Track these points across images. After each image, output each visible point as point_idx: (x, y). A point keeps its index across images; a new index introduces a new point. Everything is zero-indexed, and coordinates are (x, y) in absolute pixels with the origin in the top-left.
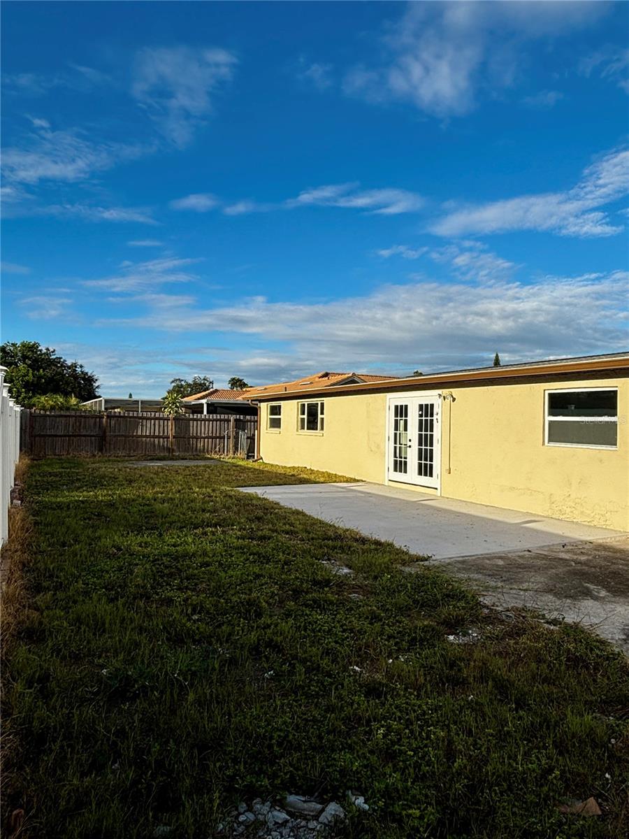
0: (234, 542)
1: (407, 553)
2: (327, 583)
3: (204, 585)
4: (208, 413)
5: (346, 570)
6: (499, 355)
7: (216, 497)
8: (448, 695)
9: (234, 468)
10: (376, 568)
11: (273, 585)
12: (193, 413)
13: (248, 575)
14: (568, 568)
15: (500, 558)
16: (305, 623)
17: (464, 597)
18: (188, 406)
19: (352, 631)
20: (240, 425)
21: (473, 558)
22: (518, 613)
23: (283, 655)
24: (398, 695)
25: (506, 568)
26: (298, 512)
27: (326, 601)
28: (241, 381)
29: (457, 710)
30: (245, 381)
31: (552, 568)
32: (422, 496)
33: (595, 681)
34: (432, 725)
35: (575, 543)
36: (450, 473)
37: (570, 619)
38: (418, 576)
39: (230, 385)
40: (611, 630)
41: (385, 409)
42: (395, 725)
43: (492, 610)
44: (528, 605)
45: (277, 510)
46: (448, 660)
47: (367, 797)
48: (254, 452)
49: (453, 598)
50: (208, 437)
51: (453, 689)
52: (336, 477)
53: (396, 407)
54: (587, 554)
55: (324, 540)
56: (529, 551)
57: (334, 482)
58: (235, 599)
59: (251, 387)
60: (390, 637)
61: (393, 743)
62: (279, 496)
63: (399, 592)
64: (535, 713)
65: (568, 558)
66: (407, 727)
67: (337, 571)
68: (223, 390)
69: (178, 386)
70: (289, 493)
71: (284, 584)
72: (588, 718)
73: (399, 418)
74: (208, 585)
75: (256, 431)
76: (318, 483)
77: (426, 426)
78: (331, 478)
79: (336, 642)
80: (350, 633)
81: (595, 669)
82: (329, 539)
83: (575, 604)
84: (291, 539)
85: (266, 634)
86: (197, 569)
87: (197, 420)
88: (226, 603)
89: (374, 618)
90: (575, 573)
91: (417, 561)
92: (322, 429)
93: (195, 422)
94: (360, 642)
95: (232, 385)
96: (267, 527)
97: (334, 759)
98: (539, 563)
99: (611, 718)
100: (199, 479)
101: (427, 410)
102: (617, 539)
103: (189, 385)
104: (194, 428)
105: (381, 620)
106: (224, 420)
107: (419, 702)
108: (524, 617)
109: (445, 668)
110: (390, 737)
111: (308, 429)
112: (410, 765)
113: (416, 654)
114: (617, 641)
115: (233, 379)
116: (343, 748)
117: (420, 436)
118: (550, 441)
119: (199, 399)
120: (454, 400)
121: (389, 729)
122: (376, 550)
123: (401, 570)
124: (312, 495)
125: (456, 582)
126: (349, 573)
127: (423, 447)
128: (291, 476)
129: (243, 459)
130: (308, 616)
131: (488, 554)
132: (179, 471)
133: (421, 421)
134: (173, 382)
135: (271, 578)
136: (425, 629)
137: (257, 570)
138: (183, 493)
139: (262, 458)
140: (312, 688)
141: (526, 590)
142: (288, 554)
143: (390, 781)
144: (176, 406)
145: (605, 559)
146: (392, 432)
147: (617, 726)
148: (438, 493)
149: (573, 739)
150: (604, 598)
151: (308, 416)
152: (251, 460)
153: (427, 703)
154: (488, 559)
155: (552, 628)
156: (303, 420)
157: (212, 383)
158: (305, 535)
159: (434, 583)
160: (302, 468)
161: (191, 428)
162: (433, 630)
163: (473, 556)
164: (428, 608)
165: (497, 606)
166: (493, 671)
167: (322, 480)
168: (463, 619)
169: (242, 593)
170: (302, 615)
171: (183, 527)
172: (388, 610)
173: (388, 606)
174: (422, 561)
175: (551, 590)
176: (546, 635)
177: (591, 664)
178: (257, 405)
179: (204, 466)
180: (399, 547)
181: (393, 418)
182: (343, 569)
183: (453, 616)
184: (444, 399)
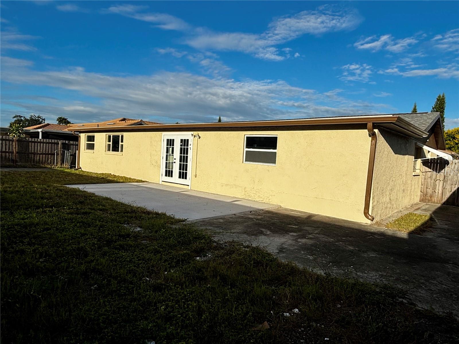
0: (65, 216)
1: (173, 218)
2: (128, 235)
3: (46, 241)
4: (42, 138)
5: (139, 229)
6: (221, 118)
7: (50, 190)
8: (197, 285)
9: (62, 173)
10: (157, 226)
11: (93, 239)
12: (32, 137)
13: (76, 234)
14: (253, 222)
15: (221, 218)
16: (115, 258)
17: (204, 238)
18: (28, 133)
19: (143, 260)
20: (66, 147)
21: (208, 219)
22: (230, 243)
23: (103, 276)
24: (171, 289)
25: (224, 223)
26: (107, 199)
27: (127, 245)
28: (66, 119)
29: (202, 292)
30: (69, 120)
31: (245, 222)
32: (180, 189)
33: (266, 271)
34: (189, 301)
35: (256, 210)
36: (196, 177)
37: (254, 245)
38: (180, 229)
39: (58, 122)
40: (272, 248)
41: (161, 141)
42: (170, 304)
43: (218, 243)
44: (235, 240)
45: (93, 198)
46: (197, 269)
47: (156, 341)
48: (75, 164)
49: (198, 239)
50: (42, 154)
51: (200, 283)
52: (130, 180)
53: (168, 140)
54: (261, 215)
55: (124, 213)
56: (235, 215)
57: (129, 182)
58: (69, 248)
59: (73, 124)
60: (166, 261)
61: (170, 312)
62: (94, 190)
63: (170, 238)
64: (240, 288)
65: (253, 217)
66: (176, 304)
67: (134, 229)
68: (53, 125)
69: (18, 120)
70: (100, 188)
71: (100, 238)
72: (263, 288)
73: (169, 146)
74: (49, 241)
75: (77, 151)
76: (119, 182)
77: (184, 151)
78: (126, 180)
79: (135, 266)
80: (143, 261)
81: (266, 266)
82: (128, 212)
83: (256, 238)
84: (103, 214)
85: (91, 266)
86: (40, 232)
87: (35, 142)
88: (63, 250)
89: (156, 252)
90: (256, 224)
91: (179, 222)
92: (122, 151)
93: (33, 144)
94: (149, 265)
95: (59, 122)
96: (88, 207)
97: (137, 325)
98: (240, 220)
99: (273, 287)
100: (36, 180)
101: (185, 143)
102: (274, 208)
103: (27, 120)
104: (32, 148)
105: (160, 253)
106: (55, 143)
107: (182, 291)
108: (233, 245)
109: (195, 273)
110: (167, 310)
111: (112, 151)
112: (179, 321)
113: (179, 268)
114: (275, 253)
115: (60, 118)
116: (142, 319)
117: (181, 157)
118: (246, 161)
119: (35, 129)
120: (200, 137)
121: (167, 306)
122: (156, 217)
123: (171, 227)
124: (116, 189)
125: (200, 231)
126: (141, 231)
127: (182, 163)
128: (101, 178)
129: (68, 168)
130: (117, 254)
131: (215, 217)
132: (22, 175)
133: (181, 149)
134: (14, 117)
135: (92, 235)
136: (184, 255)
137: (83, 231)
138: (26, 188)
139: (81, 168)
140: (121, 291)
141: (233, 233)
142: (102, 222)
143: (169, 331)
144: (19, 132)
145: (269, 217)
146: (165, 154)
147: (276, 290)
148: (189, 188)
149: (257, 298)
150: (268, 235)
151: (113, 143)
152: (73, 169)
153: (187, 291)
154: (216, 219)
155: (246, 249)
156: (109, 145)
157: (44, 120)
158: (112, 211)
159: (188, 232)
160: (108, 174)
161: (30, 147)
162: (189, 255)
163: (208, 218)
164: (186, 245)
165: (220, 241)
166: (219, 271)
167: (121, 181)
168: (204, 249)
169: (73, 244)
170: (113, 254)
171: (28, 208)
172: (164, 247)
173: (164, 245)
174: (182, 222)
175: (246, 232)
176: (244, 252)
177: (264, 264)
178: (78, 134)
179: (39, 172)
180: (169, 216)
181: (165, 146)
182: (137, 229)
183: (199, 248)
184: (195, 137)
